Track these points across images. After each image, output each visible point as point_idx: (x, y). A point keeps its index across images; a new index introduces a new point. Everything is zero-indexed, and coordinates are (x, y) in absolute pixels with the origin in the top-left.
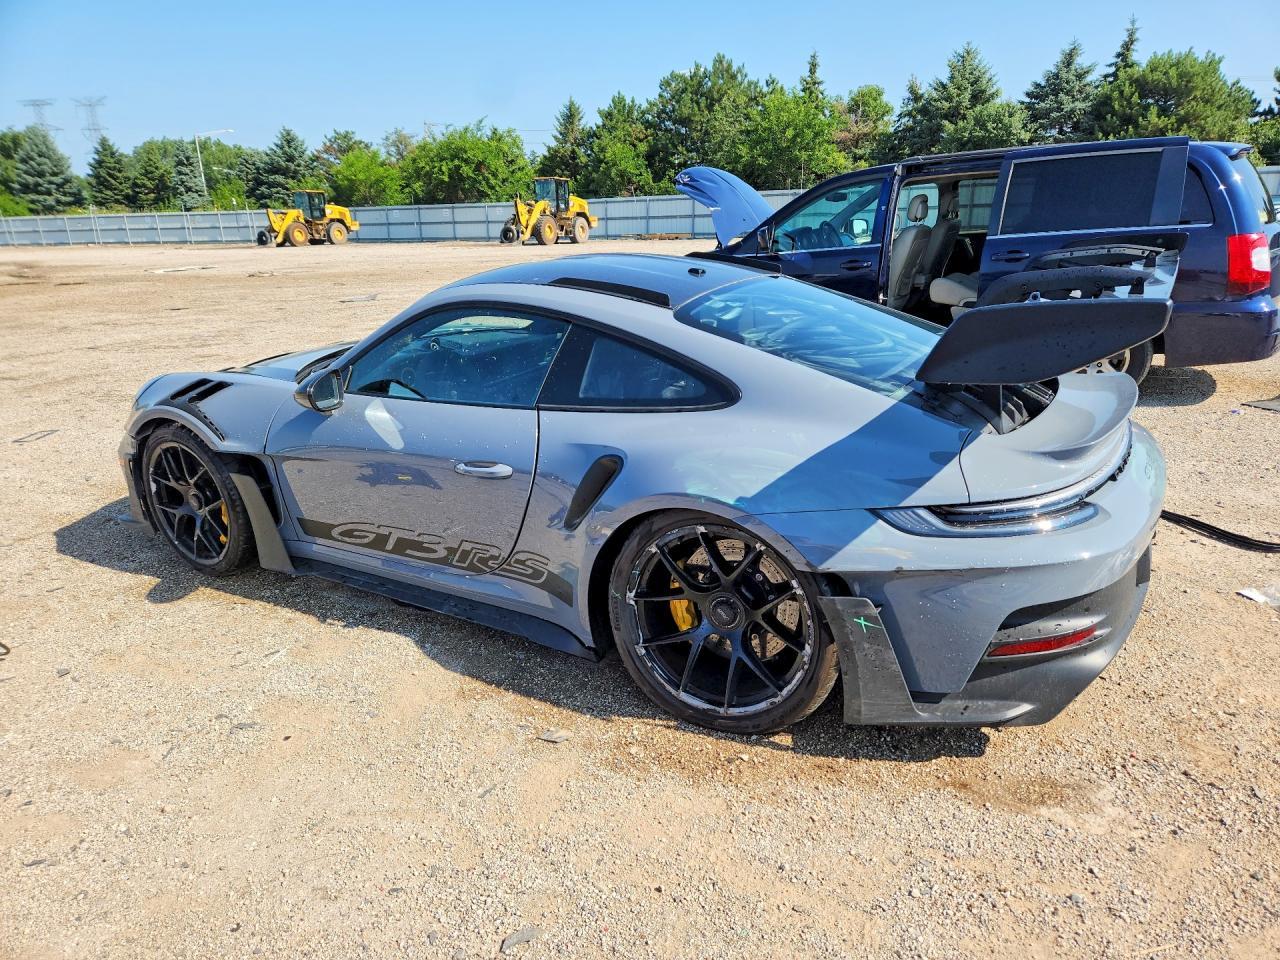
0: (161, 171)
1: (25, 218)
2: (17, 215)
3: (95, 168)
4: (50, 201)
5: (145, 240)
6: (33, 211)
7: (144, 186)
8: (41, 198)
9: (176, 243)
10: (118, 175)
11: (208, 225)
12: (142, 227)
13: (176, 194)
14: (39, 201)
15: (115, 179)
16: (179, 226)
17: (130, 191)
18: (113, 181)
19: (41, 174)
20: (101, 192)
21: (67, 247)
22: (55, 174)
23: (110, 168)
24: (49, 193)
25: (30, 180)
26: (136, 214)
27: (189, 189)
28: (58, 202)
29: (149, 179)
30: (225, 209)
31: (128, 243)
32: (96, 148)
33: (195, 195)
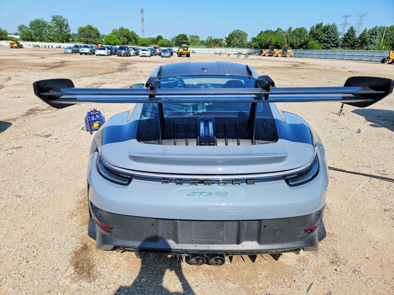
0: (366, 37)
1: (321, 50)
2: (318, 49)
3: (345, 36)
4: (329, 45)
5: (349, 59)
6: (323, 48)
7: (358, 41)
8: (327, 44)
9: (358, 60)
10: (352, 38)
11: (371, 55)
12: (350, 54)
13: (366, 44)
14: (326, 45)
15: (350, 39)
16: (361, 55)
17: (353, 43)
18: (349, 40)
19: (330, 38)
20: (344, 43)
21: (327, 59)
22: (334, 38)
23: (350, 36)
24: (330, 43)
25: (326, 39)
26: (351, 51)
27: (371, 43)
28: (331, 46)
29: (360, 40)
30: (379, 50)
31: (344, 59)
32: (348, 30)
33: (373, 45)
